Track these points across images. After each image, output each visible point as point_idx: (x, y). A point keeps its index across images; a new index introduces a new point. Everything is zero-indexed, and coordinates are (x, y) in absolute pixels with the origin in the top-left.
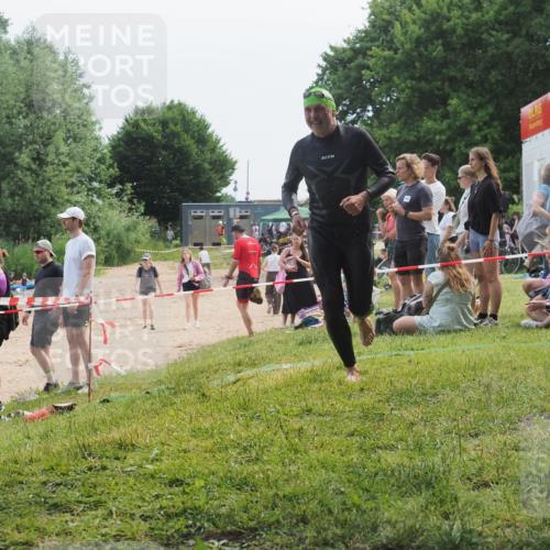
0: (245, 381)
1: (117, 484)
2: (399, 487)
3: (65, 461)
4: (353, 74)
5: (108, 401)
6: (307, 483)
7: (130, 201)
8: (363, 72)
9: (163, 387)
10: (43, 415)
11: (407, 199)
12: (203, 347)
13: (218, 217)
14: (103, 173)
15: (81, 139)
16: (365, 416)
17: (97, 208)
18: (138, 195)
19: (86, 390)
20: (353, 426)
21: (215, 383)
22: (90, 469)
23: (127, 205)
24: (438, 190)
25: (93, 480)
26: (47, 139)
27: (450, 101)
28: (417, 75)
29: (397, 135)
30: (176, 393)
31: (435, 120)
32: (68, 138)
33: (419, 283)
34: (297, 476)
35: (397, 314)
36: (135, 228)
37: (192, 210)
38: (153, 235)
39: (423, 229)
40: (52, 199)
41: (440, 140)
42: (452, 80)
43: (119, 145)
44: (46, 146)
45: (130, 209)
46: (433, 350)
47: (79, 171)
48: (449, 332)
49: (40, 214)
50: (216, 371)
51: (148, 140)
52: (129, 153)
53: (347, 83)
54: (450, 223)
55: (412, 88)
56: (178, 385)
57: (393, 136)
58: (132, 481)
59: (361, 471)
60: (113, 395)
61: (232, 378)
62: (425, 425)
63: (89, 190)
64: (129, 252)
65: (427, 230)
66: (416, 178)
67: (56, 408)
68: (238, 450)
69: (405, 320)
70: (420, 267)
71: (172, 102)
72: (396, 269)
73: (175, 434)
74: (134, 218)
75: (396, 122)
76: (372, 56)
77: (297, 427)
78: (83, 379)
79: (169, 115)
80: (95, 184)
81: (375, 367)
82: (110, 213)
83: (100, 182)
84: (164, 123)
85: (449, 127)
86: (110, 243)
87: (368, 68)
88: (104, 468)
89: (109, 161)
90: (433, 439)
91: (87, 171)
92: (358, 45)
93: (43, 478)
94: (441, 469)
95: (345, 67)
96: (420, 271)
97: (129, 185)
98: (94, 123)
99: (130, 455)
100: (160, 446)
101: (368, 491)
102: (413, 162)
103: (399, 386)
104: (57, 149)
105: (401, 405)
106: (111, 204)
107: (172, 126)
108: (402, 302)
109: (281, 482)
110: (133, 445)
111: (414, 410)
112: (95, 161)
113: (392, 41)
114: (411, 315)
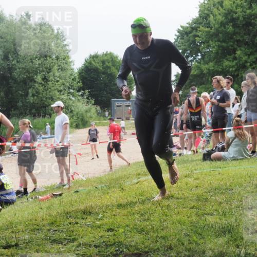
0: (142, 182)
1: (83, 230)
2: (215, 233)
3: (58, 219)
4: (191, 39)
5: (78, 192)
6: (172, 231)
7: (88, 98)
8: (196, 38)
9: (103, 185)
10: (48, 198)
11: (218, 97)
12: (121, 166)
13: (128, 106)
14: (75, 85)
15: (65, 69)
16: (198, 199)
17: (72, 102)
18: (91, 95)
19: (67, 186)
20: (193, 204)
21: (128, 183)
22: (70, 223)
23: (86, 100)
24: (232, 92)
25: (72, 229)
26: (49, 70)
27: (237, 52)
28: (221, 40)
29: (213, 68)
30: (109, 188)
31: (230, 61)
32: (59, 69)
33: (223, 136)
34: (167, 227)
35: (213, 151)
36: (90, 111)
37: (116, 103)
38: (98, 114)
39: (226, 111)
40: (51, 98)
41: (232, 71)
42: (238, 41)
43: (82, 73)
44: (48, 73)
45: (88, 102)
46: (230, 168)
47: (64, 85)
48: (238, 160)
49: (46, 105)
50: (128, 178)
51: (96, 70)
52: (87, 76)
53: (188, 43)
54: (238, 109)
55: (219, 46)
56: (110, 184)
57: (211, 69)
58: (90, 229)
59: (197, 225)
60: (80, 189)
61: (135, 181)
62: (227, 204)
63: (69, 93)
64: (87, 122)
65: (227, 112)
66: (222, 87)
67: (54, 195)
68: (139, 215)
69: (217, 154)
70: (224, 129)
71: (107, 52)
72: (212, 130)
73: (110, 207)
74: (89, 106)
75: (211, 62)
76: (200, 31)
77: (167, 204)
78: (66, 181)
79: (105, 58)
80: (71, 91)
81: (203, 176)
82: (78, 104)
83: (74, 89)
84: (103, 62)
85: (237, 64)
86: (78, 118)
87: (198, 36)
88: (77, 223)
89: (78, 80)
90: (231, 210)
91: (68, 84)
92: (193, 26)
93: (48, 228)
94: (235, 224)
95: (187, 36)
96: (224, 131)
97: (87, 91)
98: (70, 62)
99: (88, 217)
100: (102, 213)
101: (201, 235)
102: (220, 80)
103: (214, 185)
104: (54, 74)
105: (215, 194)
106: (78, 100)
107: (107, 63)
108: (215, 146)
109: (159, 230)
110: (90, 212)
111: (222, 196)
112: (71, 80)
113: (209, 23)
114: (219, 151)
